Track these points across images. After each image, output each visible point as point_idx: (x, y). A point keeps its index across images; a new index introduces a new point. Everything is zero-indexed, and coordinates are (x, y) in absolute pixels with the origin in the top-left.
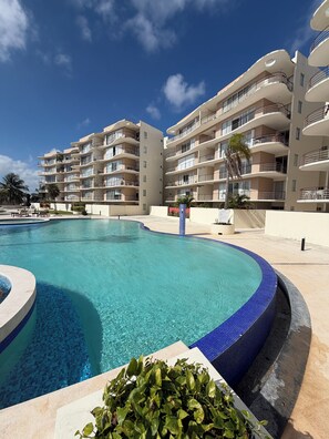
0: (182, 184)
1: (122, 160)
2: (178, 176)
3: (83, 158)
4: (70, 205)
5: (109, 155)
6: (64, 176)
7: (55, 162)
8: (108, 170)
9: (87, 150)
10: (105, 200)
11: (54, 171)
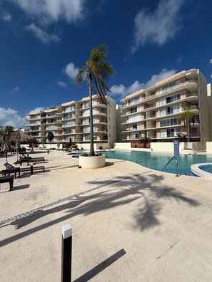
0: (132, 129)
1: (97, 117)
2: (129, 125)
3: (65, 115)
4: (61, 145)
5: (87, 114)
6: (46, 126)
7: (39, 117)
8: (86, 123)
9: (68, 110)
10: (84, 140)
11: (39, 123)
